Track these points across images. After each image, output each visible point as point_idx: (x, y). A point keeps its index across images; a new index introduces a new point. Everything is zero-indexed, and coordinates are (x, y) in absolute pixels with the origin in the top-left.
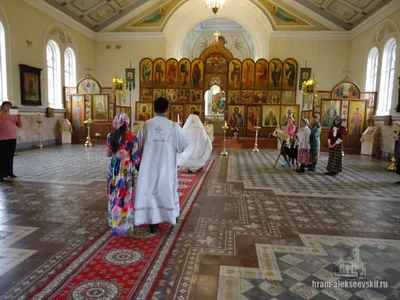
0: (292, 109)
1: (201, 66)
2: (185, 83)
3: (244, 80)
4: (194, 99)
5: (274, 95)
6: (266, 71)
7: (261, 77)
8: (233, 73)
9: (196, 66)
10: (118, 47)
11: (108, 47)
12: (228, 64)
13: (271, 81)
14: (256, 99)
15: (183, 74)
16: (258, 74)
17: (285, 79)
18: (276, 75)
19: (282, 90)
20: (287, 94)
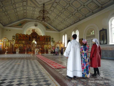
0: (50, 46)
1: (31, 36)
2: (27, 40)
3: (40, 40)
4: (29, 43)
5: (46, 43)
6: (45, 38)
7: (44, 39)
8: (38, 38)
9: (30, 36)
10: (10, 30)
11: (7, 30)
12: (37, 36)
13: (46, 40)
14: (43, 44)
15: (26, 38)
16: (43, 39)
17: (49, 40)
18: (47, 39)
19: (48, 42)
20: (49, 43)
